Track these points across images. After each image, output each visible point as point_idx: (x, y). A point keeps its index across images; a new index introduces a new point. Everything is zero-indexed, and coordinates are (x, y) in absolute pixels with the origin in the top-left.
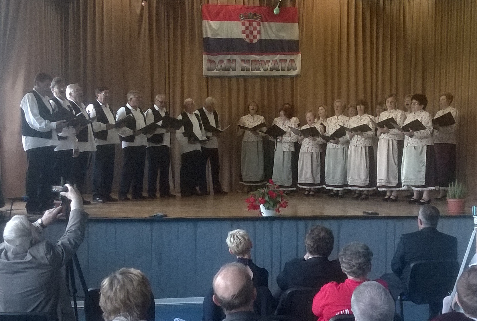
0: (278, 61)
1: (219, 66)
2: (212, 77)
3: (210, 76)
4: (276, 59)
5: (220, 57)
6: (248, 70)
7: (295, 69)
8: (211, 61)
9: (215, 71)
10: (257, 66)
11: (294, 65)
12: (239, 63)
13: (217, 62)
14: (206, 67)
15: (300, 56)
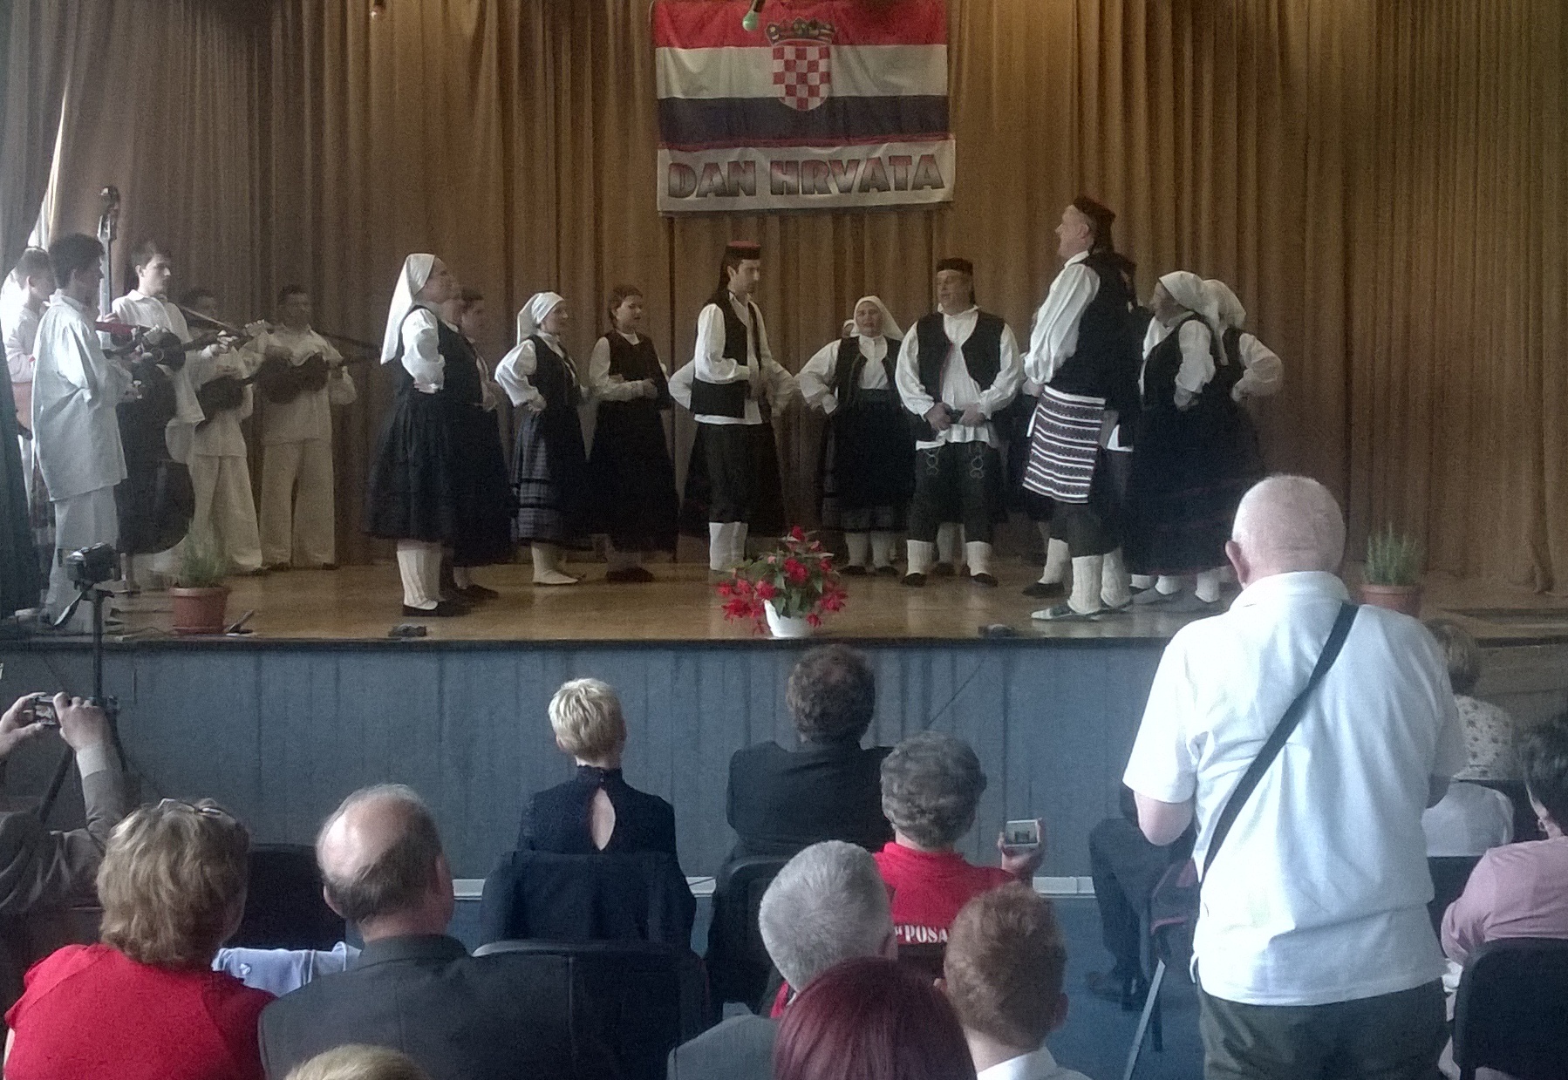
0: (886, 162)
1: (706, 184)
2: (684, 215)
3: (677, 213)
4: (876, 155)
5: (711, 155)
6: (792, 191)
7: (938, 185)
8: (681, 168)
9: (692, 198)
11: (933, 173)
12: (763, 170)
13: (699, 169)
14: (666, 186)
15: (952, 144)
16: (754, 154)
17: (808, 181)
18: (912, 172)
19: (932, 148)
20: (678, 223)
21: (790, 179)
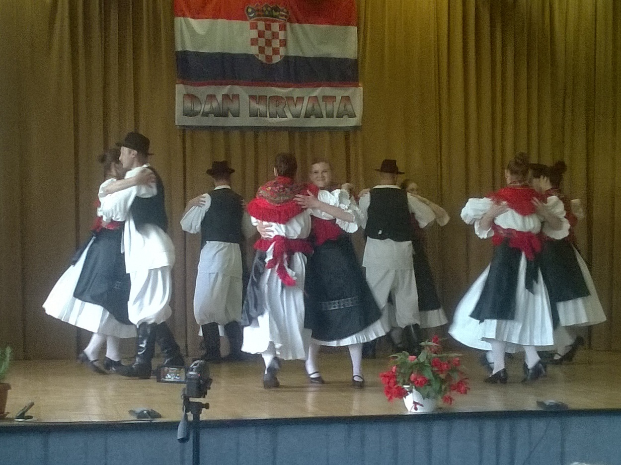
0: (320, 100)
1: (207, 107)
2: (194, 129)
3: (189, 127)
4: (314, 95)
5: (209, 89)
6: (263, 115)
7: (352, 116)
8: (191, 97)
9: (199, 117)
10: (280, 110)
11: (349, 107)
12: (245, 101)
13: (203, 98)
14: (182, 108)
15: (360, 90)
16: (238, 90)
17: (273, 109)
18: (336, 106)
19: (349, 91)
20: (188, 133)
21: (262, 108)
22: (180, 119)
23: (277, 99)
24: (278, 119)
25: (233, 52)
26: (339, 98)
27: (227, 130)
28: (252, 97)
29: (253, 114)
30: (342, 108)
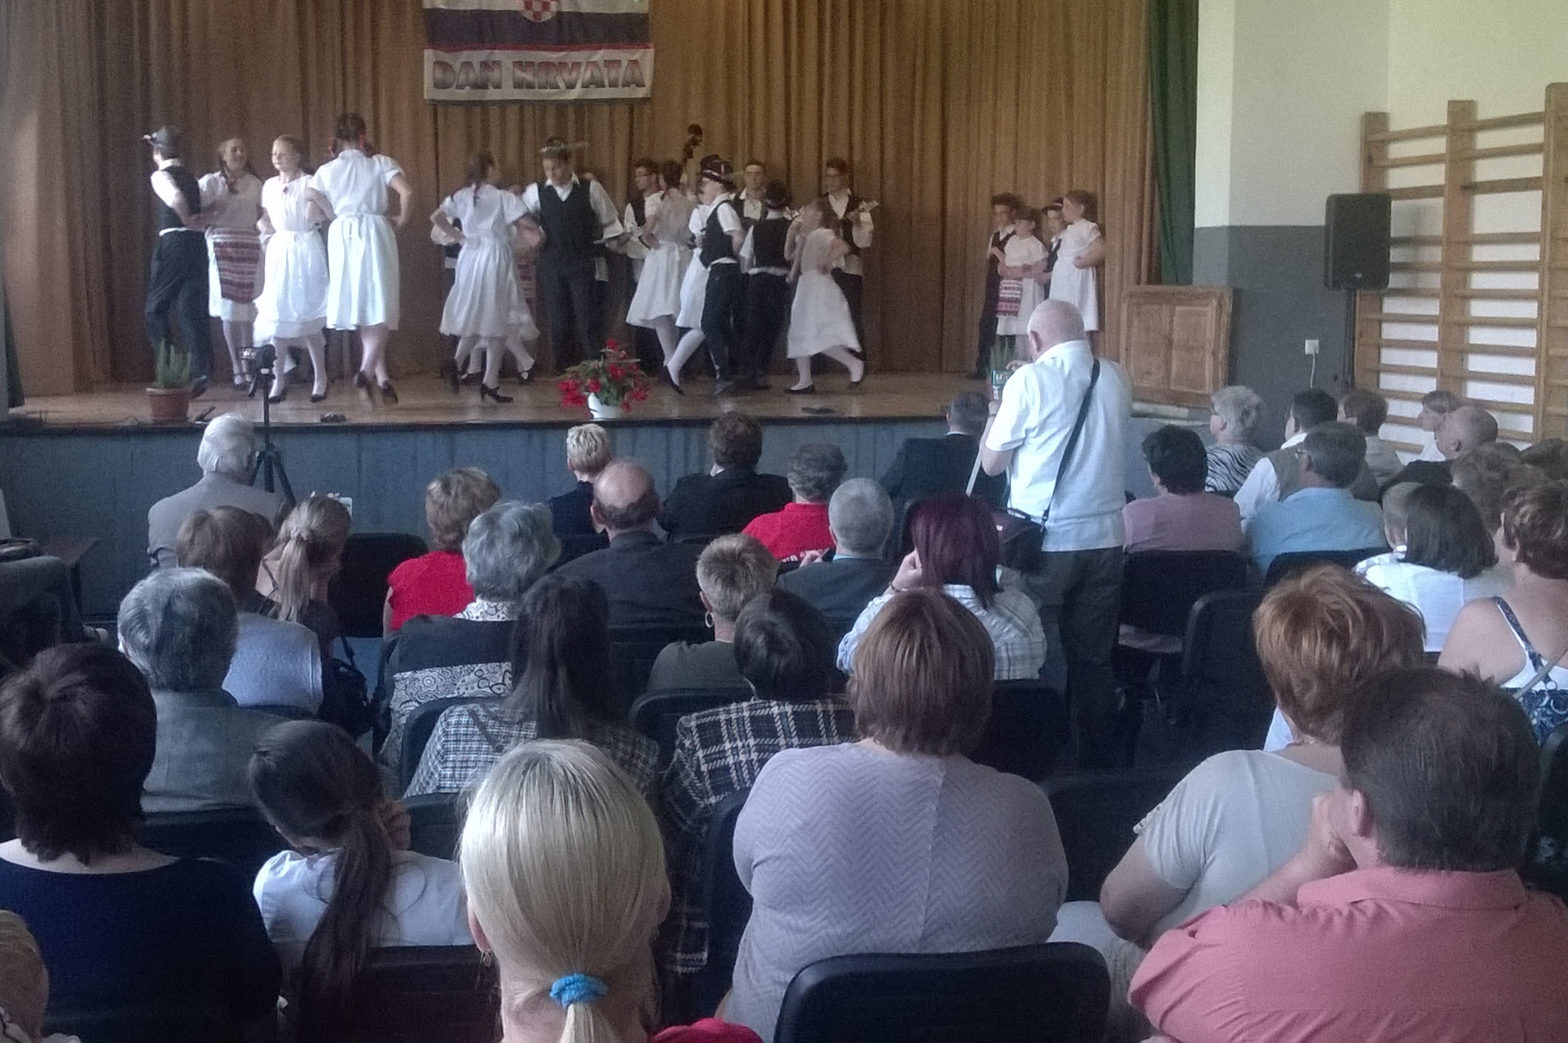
0: (601, 64)
1: (462, 77)
2: (446, 103)
3: (439, 101)
4: (594, 59)
5: (465, 55)
6: (530, 86)
7: (641, 85)
8: (441, 64)
9: (453, 89)
10: (551, 79)
11: (637, 73)
12: (508, 69)
13: (457, 66)
14: (432, 79)
15: (651, 52)
16: (499, 55)
17: (542, 77)
18: (621, 73)
19: (637, 54)
20: (440, 109)
21: (528, 76)
22: (429, 92)
23: (547, 65)
24: (548, 91)
25: (493, 9)
26: (624, 64)
27: (484, 105)
28: (519, 64)
29: (519, 85)
30: (629, 73)
